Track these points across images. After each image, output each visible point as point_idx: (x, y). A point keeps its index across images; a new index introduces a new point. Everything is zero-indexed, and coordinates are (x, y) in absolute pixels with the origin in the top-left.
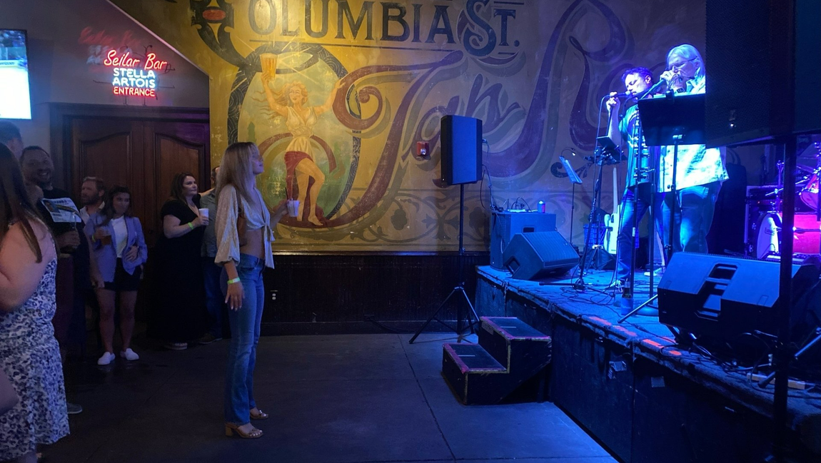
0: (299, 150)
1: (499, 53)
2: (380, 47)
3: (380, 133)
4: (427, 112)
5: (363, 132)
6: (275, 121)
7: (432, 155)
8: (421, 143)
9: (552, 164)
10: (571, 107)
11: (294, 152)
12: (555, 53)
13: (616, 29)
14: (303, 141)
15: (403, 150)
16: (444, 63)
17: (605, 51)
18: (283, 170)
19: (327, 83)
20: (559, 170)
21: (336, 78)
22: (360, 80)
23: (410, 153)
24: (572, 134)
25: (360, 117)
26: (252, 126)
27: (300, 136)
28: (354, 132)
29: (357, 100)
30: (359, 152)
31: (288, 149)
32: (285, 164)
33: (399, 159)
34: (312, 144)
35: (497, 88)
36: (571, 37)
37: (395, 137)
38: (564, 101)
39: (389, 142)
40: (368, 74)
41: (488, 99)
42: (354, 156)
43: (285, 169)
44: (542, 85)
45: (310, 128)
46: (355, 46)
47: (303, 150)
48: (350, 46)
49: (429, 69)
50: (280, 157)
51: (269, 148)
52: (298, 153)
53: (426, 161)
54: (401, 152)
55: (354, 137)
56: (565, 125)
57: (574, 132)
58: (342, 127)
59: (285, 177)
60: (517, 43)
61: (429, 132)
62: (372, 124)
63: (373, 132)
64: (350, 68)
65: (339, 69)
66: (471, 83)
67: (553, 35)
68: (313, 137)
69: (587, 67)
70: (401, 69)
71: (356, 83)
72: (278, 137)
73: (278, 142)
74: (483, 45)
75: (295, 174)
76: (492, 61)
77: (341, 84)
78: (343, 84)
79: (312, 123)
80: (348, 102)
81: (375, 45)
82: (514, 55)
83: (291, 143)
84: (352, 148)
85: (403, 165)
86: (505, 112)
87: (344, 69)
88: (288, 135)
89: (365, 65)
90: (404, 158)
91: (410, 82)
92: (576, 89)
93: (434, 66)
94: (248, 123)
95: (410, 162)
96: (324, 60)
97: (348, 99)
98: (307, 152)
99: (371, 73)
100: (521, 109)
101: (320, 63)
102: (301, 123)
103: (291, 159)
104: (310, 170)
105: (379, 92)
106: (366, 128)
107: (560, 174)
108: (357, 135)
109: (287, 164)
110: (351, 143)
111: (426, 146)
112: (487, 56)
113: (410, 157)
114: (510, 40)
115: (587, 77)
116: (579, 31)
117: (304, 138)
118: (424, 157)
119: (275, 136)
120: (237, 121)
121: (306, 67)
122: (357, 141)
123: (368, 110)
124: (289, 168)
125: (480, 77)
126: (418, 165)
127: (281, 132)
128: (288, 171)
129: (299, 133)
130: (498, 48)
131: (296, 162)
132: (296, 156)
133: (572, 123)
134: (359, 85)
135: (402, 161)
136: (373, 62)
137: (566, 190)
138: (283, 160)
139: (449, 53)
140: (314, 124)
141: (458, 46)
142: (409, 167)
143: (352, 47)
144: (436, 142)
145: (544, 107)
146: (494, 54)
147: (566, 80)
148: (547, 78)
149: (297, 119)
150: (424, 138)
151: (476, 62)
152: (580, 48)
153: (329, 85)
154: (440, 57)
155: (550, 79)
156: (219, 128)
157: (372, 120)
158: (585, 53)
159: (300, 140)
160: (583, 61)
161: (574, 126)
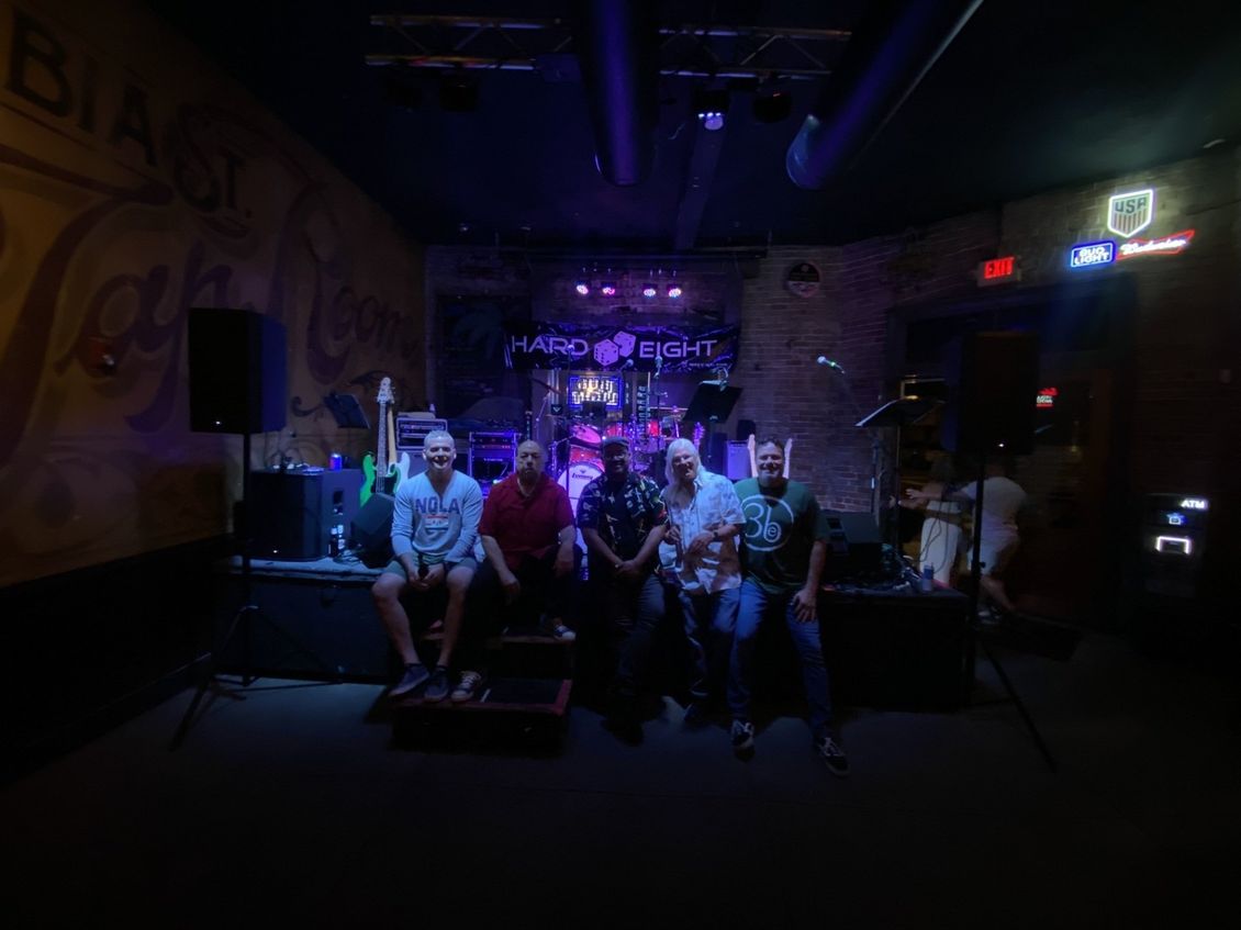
1: (227, 218)
4: (107, 280)
8: (100, 340)
9: (291, 398)
10: (307, 327)
12: (289, 245)
13: (340, 242)
15: (58, 350)
16: (141, 196)
17: (332, 265)
20: (298, 407)
23: (76, 360)
24: (309, 360)
35: (224, 272)
36: (303, 233)
49: (111, 198)
53: (110, 379)
54: (53, 354)
56: (302, 347)
57: (311, 359)
60: (248, 213)
61: (115, 322)
74: (202, 192)
76: (217, 226)
82: (244, 229)
92: (310, 304)
93: (121, 195)
95: (74, 379)
107: (299, 411)
112: (210, 215)
113: (76, 368)
114: (240, 204)
115: (319, 289)
116: (311, 229)
118: (106, 369)
125: (200, 244)
126: (93, 387)
130: (224, 209)
139: (147, 182)
141: (165, 176)
146: (218, 216)
147: (300, 289)
150: (107, 333)
151: (192, 215)
152: (312, 251)
158: (316, 259)
160: (314, 269)
161: (311, 350)
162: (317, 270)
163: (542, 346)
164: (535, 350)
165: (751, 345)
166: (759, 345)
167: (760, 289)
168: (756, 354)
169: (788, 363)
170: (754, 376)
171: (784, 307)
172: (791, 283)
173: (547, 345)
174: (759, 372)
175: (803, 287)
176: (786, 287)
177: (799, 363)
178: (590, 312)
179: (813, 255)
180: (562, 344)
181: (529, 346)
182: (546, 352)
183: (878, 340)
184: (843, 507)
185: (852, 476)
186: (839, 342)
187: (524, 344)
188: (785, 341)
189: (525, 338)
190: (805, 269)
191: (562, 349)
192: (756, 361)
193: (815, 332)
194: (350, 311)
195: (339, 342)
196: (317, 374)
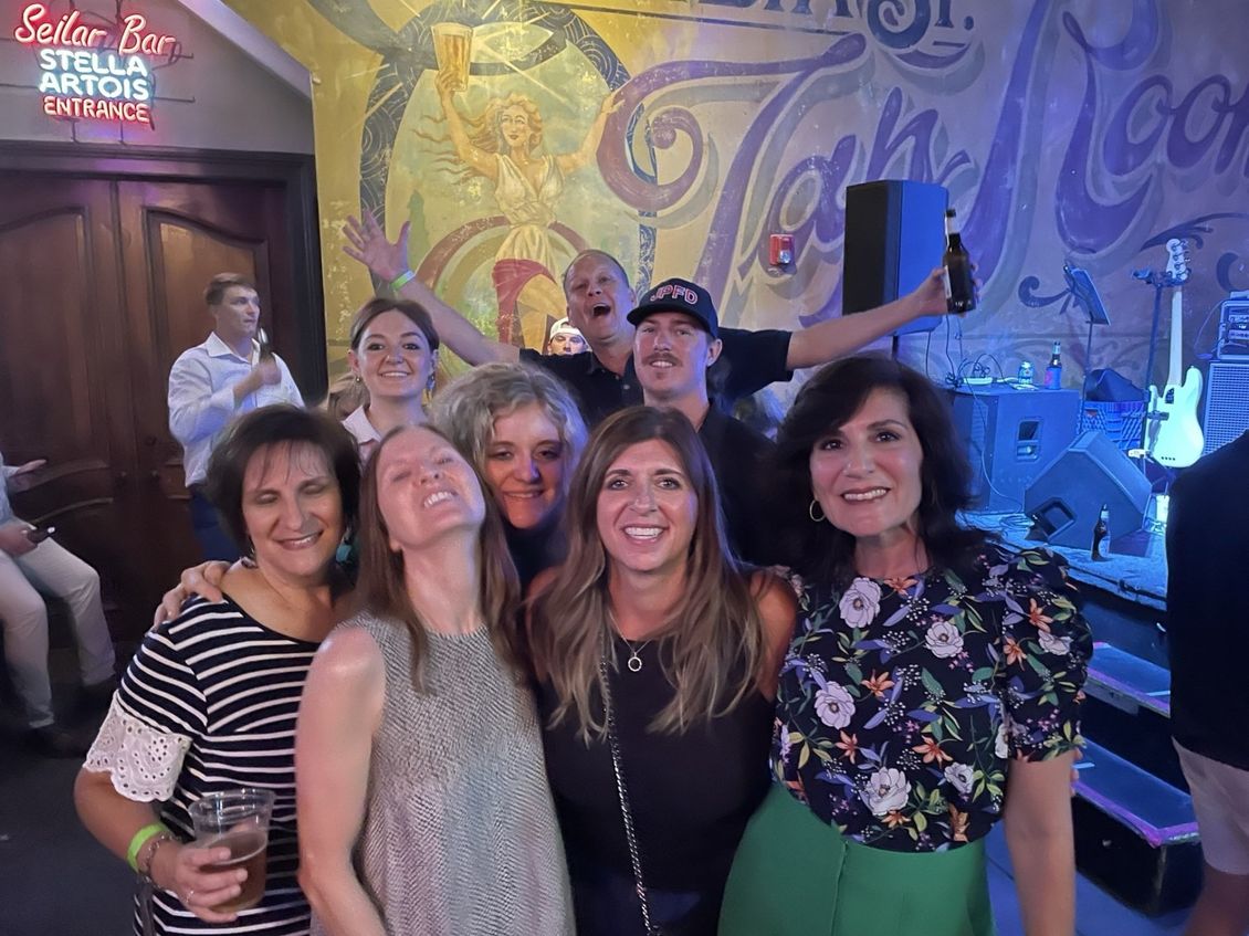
0: (525, 257)
1: (936, 43)
2: (699, 20)
3: (696, 216)
4: (790, 168)
5: (659, 213)
6: (471, 189)
7: (798, 264)
8: (780, 236)
9: (1021, 280)
10: (1061, 165)
11: (514, 261)
13: (1143, 2)
14: (532, 235)
15: (743, 252)
16: (829, 59)
17: (1121, 48)
18: (490, 304)
19: (583, 100)
20: (1032, 292)
21: (605, 89)
22: (656, 94)
23: (757, 260)
25: (653, 180)
26: (416, 200)
27: (526, 223)
28: (642, 214)
29: (649, 141)
30: (652, 260)
31: (500, 256)
32: (494, 290)
33: (734, 274)
34: (554, 243)
35: (929, 118)
36: (1067, 15)
37: (726, 225)
38: (1049, 151)
39: (713, 236)
40: (672, 82)
41: (910, 142)
42: (643, 270)
43: (495, 300)
44: (1011, 114)
45: (549, 204)
46: (646, 14)
47: (534, 258)
48: (635, 13)
49: (797, 74)
50: (483, 274)
51: (458, 252)
52: (522, 262)
53: (787, 276)
54: (738, 258)
55: (642, 227)
56: (1048, 200)
57: (1062, 214)
58: (618, 203)
59: (495, 318)
60: (969, 23)
61: (795, 215)
62: (679, 198)
63: (681, 213)
64: (635, 66)
65: (610, 68)
66: (881, 104)
67: (1036, 8)
68: (556, 227)
69: (1091, 81)
70: (740, 74)
71: (646, 102)
72: (477, 227)
73: (477, 239)
74: (905, 22)
75: (516, 312)
76: (920, 59)
77: (615, 103)
78: (621, 103)
79: (552, 194)
80: (630, 146)
81: (688, 14)
82: (962, 49)
83: (508, 241)
84: (637, 251)
85: (742, 285)
86: (942, 168)
87: (622, 68)
88: (500, 221)
89: (667, 60)
90: (744, 270)
91: (758, 101)
93: (808, 67)
94: (409, 194)
95: (755, 281)
96: (579, 46)
97: (630, 138)
98: (542, 261)
99: (679, 79)
100: (971, 165)
101: (569, 51)
102: (527, 194)
103: (508, 279)
104: (548, 303)
105: (694, 123)
106: (665, 206)
107: (1034, 299)
108: (647, 222)
109: (499, 291)
110: (636, 239)
111: (788, 245)
112: (912, 48)
113: (757, 269)
114: (956, 16)
115: (1090, 97)
117: (535, 228)
118: (783, 267)
119: (469, 224)
120: (382, 189)
121: (538, 61)
122: (649, 234)
123: (671, 163)
124: (503, 297)
125: (897, 93)
126: (772, 287)
127: (482, 214)
128: (502, 305)
129: (524, 216)
130: (933, 32)
131: (518, 285)
132: (518, 271)
133: (1059, 197)
134: (653, 107)
135: (739, 277)
136: (685, 53)
137: (1043, 332)
138: (491, 281)
139: (841, 37)
140: (558, 196)
141: (857, 23)
142: (753, 290)
143: (639, 17)
144: (810, 233)
145: (1014, 161)
146: (924, 45)
147: (1053, 106)
148: (1021, 100)
149: (519, 186)
150: (786, 228)
151: (889, 58)
152: (1079, 37)
153: (589, 105)
154: (821, 46)
155: (1025, 103)
156: (340, 204)
157: (679, 189)
158: (1088, 48)
159: (527, 233)
160: (1085, 66)
161: (1064, 201)
162: (1090, 67)
194: (1157, 117)
195: (1125, 178)
196: (1073, 238)
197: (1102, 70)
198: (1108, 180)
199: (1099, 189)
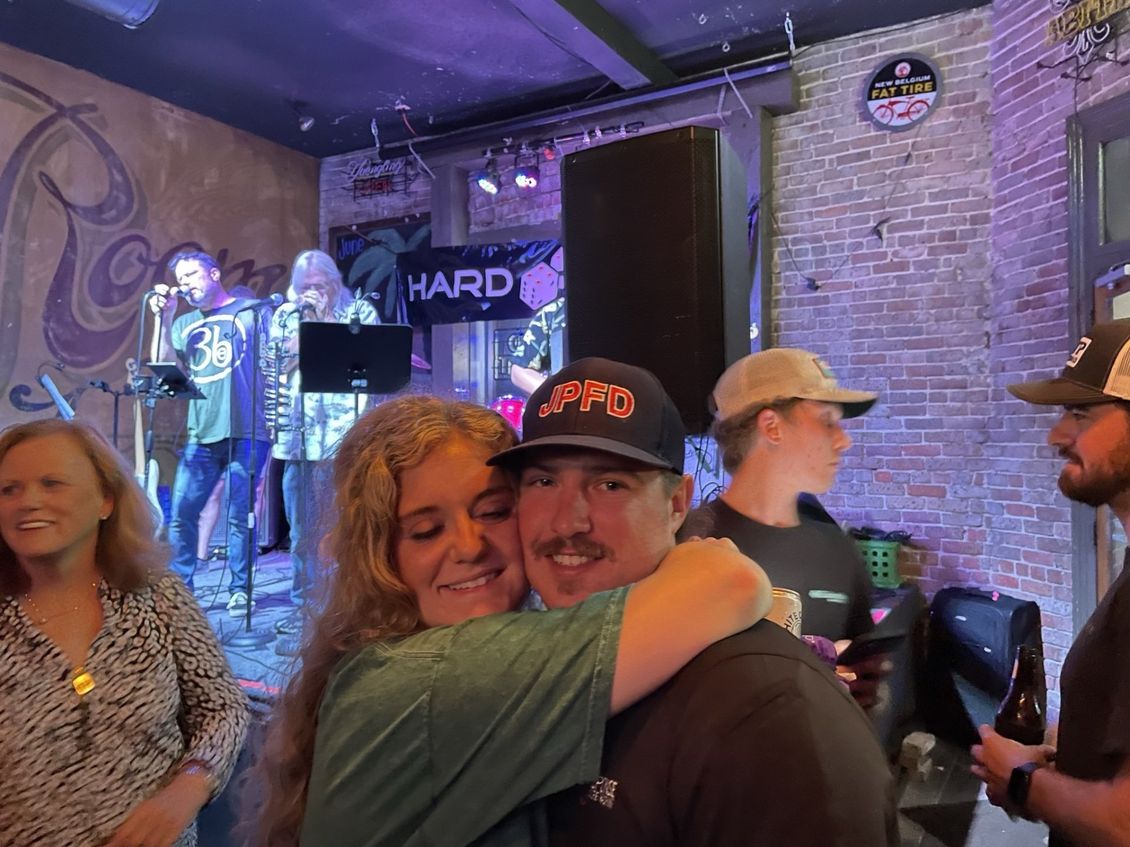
9: (9, 389)
10: (46, 291)
12: (14, 194)
13: (118, 178)
17: (100, 209)
20: (23, 398)
24: (47, 336)
36: (42, 174)
38: (32, 281)
57: (51, 334)
67: (10, 163)
69: (72, 231)
92: (54, 262)
107: (26, 404)
115: (71, 243)
116: (56, 167)
133: (47, 319)
147: (34, 245)
152: (57, 194)
155: (3, 239)
158: (67, 204)
160: (64, 218)
161: (51, 324)
162: (70, 219)
163: (445, 288)
164: (437, 294)
165: (796, 242)
166: (817, 239)
167: (813, 128)
168: (810, 257)
169: (878, 269)
170: (801, 303)
171: (866, 155)
172: (873, 105)
173: (451, 284)
174: (818, 294)
175: (899, 108)
176: (866, 116)
177: (903, 266)
178: (524, 221)
179: (920, 37)
180: (472, 280)
181: (428, 289)
182: (450, 296)
183: (1057, 195)
184: (1013, 584)
185: (1028, 511)
186: (992, 212)
187: (422, 286)
188: (872, 224)
189: (424, 277)
190: (904, 68)
191: (474, 289)
192: (809, 272)
193: (934, 197)
194: (138, 268)
195: (110, 310)
196: (64, 355)
197: (81, 224)
198: (94, 309)
199: (88, 318)
